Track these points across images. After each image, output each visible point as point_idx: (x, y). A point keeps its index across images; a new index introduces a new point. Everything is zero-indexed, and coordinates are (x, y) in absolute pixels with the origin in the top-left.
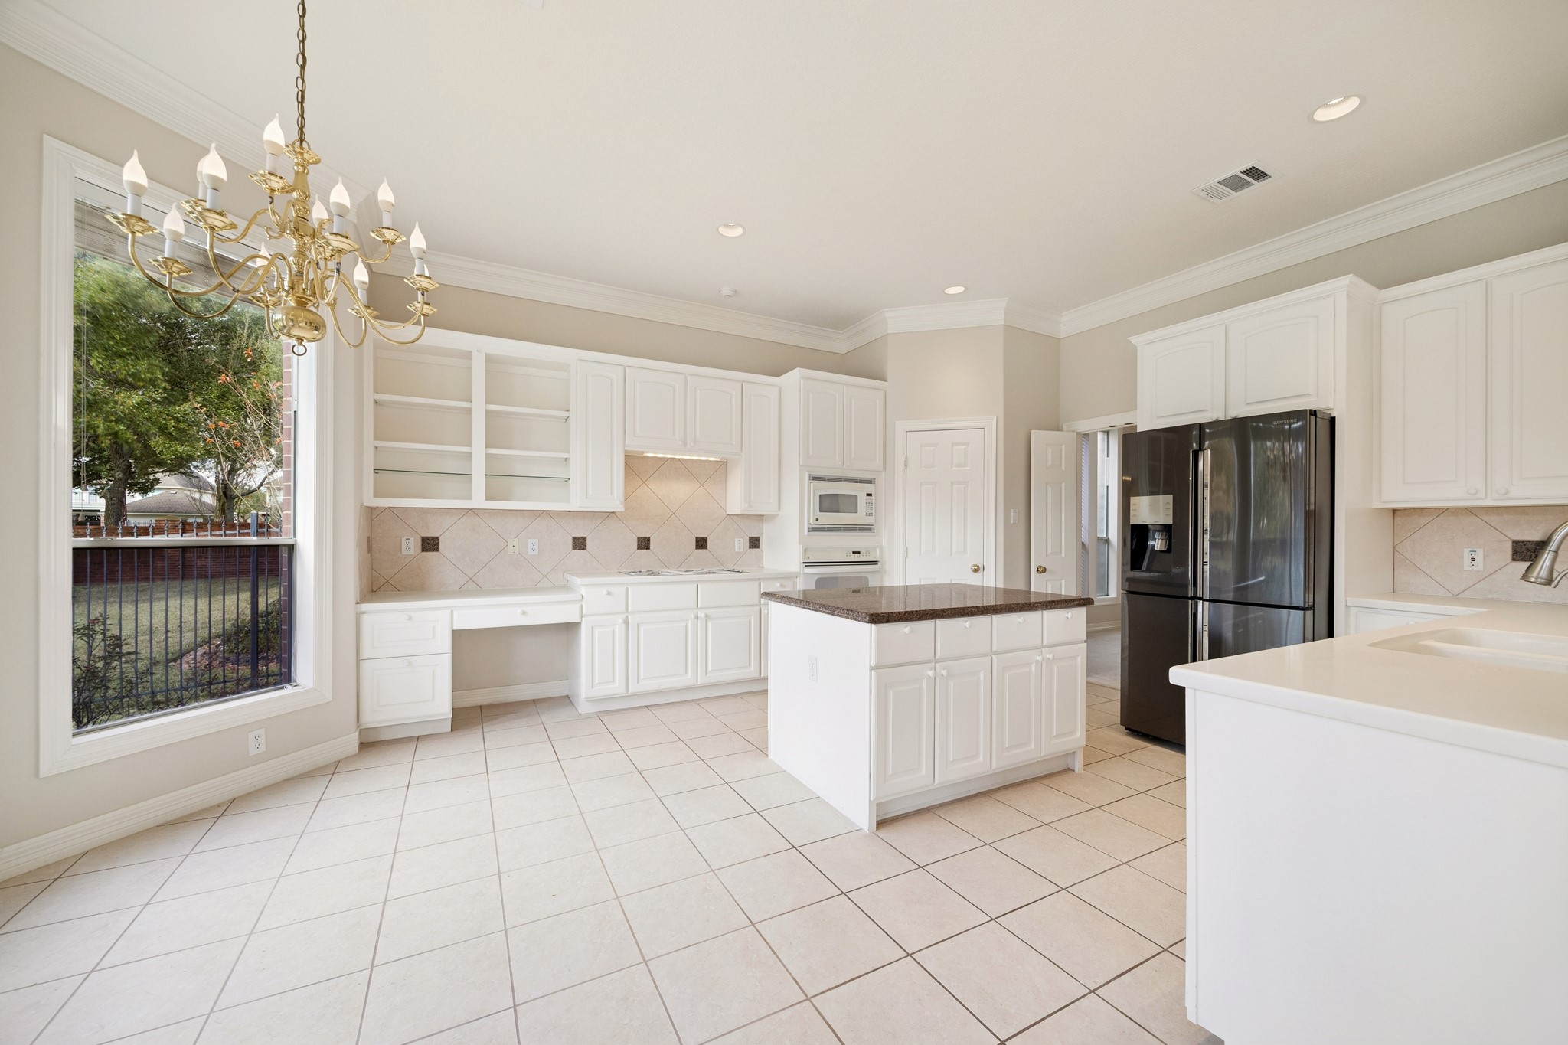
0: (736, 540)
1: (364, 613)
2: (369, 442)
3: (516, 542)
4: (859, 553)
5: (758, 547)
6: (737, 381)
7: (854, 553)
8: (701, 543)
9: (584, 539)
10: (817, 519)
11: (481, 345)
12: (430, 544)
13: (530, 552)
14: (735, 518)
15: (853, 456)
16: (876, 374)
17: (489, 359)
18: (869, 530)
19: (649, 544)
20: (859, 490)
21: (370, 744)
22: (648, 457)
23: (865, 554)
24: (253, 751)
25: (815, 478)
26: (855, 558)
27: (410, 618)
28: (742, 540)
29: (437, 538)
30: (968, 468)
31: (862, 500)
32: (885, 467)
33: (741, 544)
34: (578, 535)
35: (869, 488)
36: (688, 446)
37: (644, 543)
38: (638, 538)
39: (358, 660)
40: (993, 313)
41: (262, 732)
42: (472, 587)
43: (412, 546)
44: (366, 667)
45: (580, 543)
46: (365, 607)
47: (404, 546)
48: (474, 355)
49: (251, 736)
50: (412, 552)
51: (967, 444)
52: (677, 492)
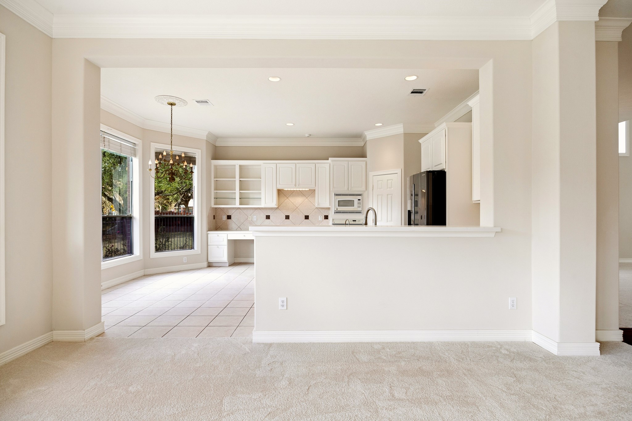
0: (319, 216)
1: (209, 234)
2: (213, 191)
3: (250, 217)
4: (356, 221)
5: (328, 219)
6: (314, 163)
7: (353, 221)
8: (307, 217)
9: (269, 216)
10: (337, 209)
11: (237, 163)
12: (229, 217)
13: (254, 220)
14: (319, 209)
15: (352, 186)
16: (363, 155)
17: (240, 166)
18: (360, 213)
19: (289, 217)
20: (355, 199)
21: (210, 265)
22: (285, 190)
23: (358, 221)
24: (184, 262)
25: (337, 195)
26: (354, 223)
27: (218, 236)
28: (321, 216)
29: (231, 216)
30: (392, 189)
31: (356, 202)
32: (366, 189)
33: (321, 218)
34: (268, 215)
35: (359, 197)
36: (297, 186)
37: (287, 217)
38: (286, 216)
39: (207, 245)
40: (399, 129)
41: (186, 258)
42: (239, 229)
43: (225, 218)
44: (209, 246)
45: (268, 217)
46: (209, 232)
47: (223, 218)
48: (236, 165)
49: (184, 258)
50: (225, 219)
51: (392, 180)
52: (298, 201)
